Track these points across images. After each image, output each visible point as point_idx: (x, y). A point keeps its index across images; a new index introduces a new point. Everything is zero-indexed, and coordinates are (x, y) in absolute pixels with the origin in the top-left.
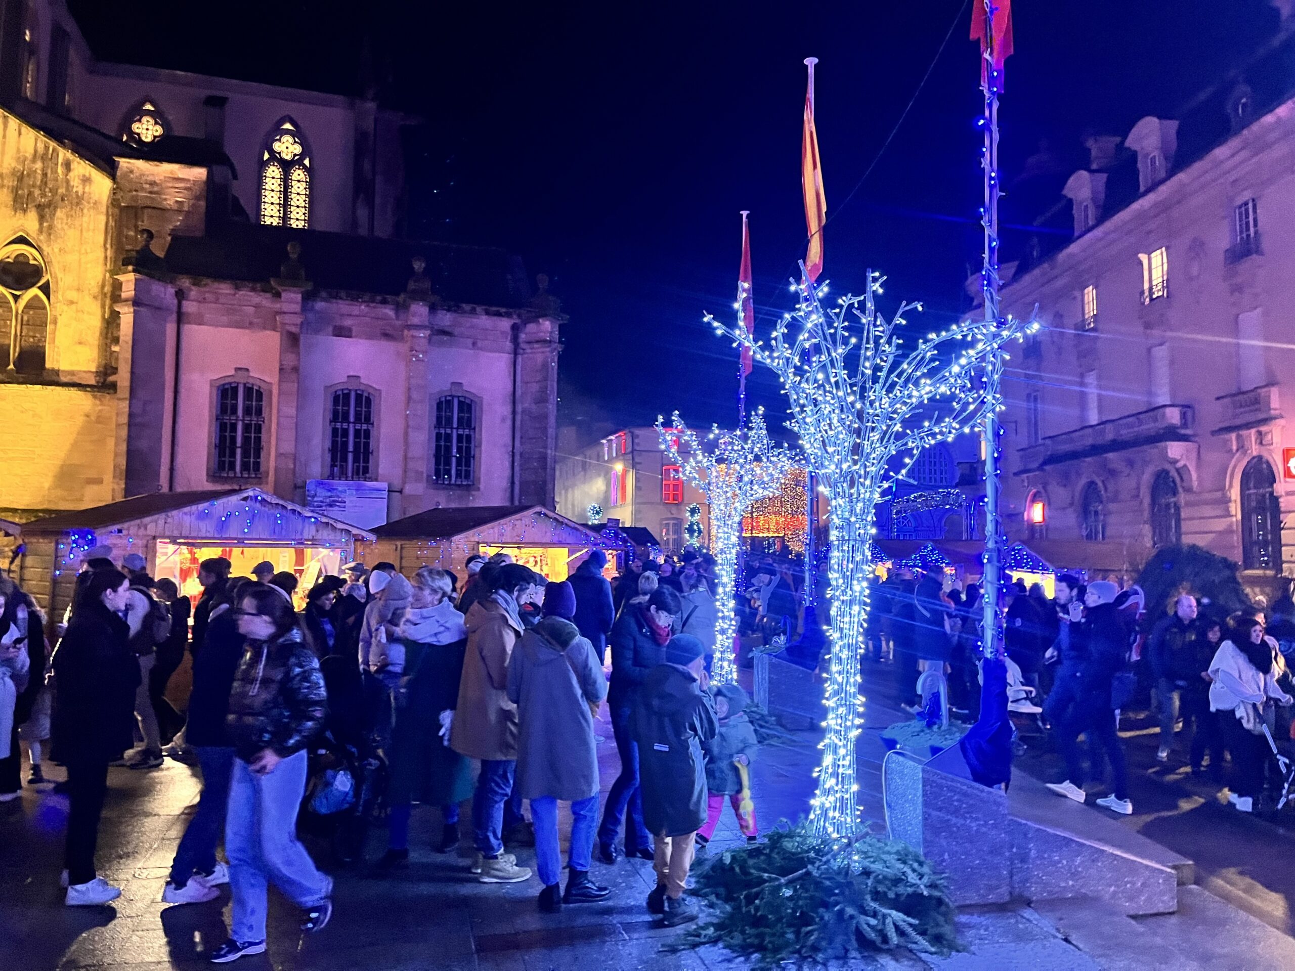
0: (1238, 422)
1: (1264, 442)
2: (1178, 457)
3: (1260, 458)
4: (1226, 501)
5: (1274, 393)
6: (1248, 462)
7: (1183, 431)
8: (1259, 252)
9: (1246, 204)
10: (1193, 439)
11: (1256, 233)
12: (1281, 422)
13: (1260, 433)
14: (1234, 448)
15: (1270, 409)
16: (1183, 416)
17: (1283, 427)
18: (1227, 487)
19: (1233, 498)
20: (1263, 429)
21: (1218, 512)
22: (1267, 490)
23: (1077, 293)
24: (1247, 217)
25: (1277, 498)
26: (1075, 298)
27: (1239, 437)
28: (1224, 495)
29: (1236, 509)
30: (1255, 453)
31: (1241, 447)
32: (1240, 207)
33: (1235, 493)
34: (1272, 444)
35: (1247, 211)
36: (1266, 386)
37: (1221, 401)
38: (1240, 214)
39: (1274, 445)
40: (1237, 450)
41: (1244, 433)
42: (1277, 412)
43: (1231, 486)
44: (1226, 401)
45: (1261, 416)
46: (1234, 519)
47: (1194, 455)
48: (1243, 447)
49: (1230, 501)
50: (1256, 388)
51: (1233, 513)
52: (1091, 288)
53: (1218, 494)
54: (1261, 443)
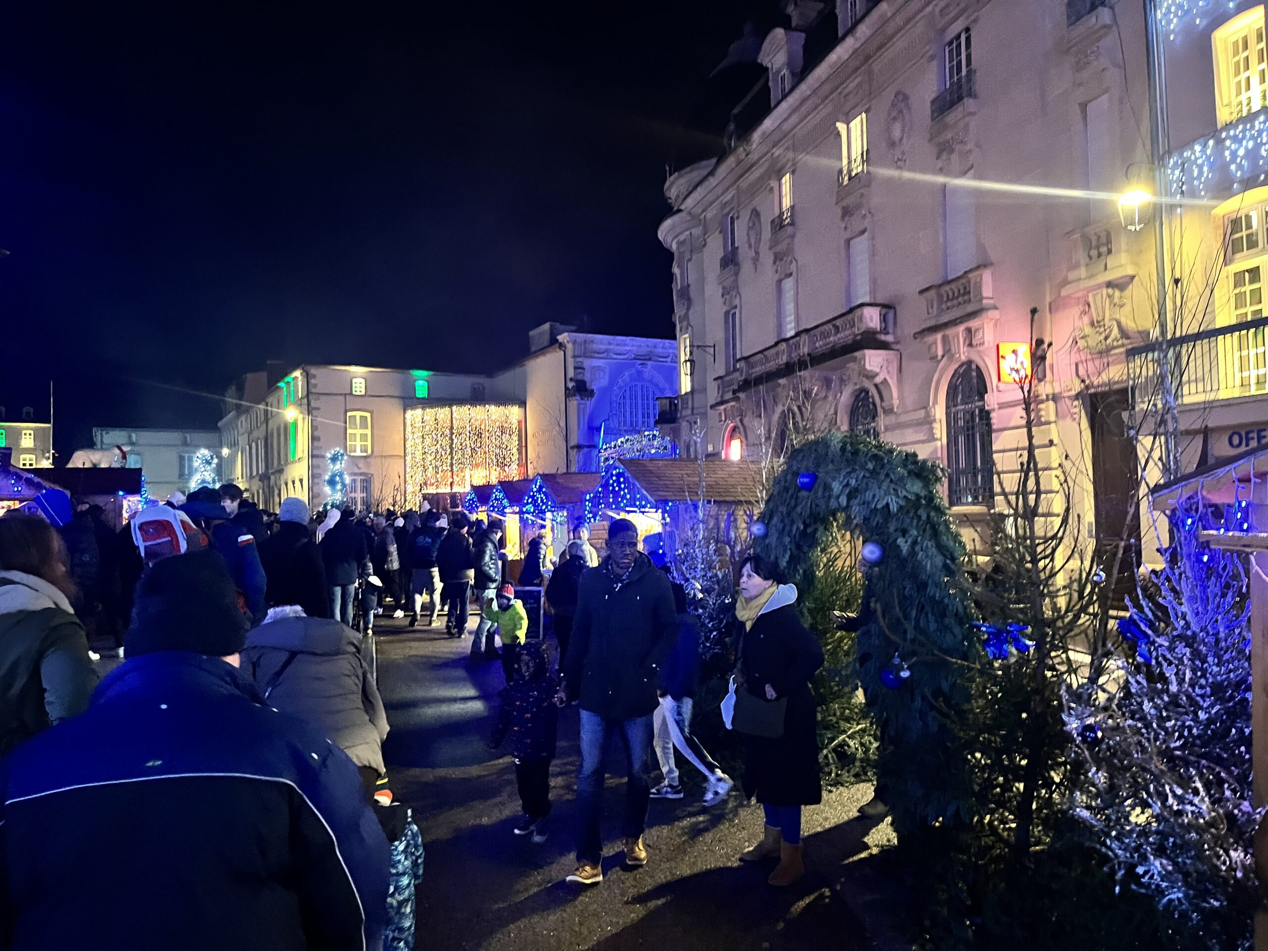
0: (944, 319)
1: (974, 343)
2: (878, 370)
3: (969, 363)
4: (928, 421)
5: (987, 277)
6: (956, 371)
7: (883, 337)
8: (971, 94)
9: (958, 37)
10: (894, 346)
11: (969, 72)
12: (992, 314)
13: (969, 330)
14: (940, 353)
15: (982, 298)
16: (884, 319)
17: (997, 321)
18: (931, 404)
19: (938, 417)
20: (973, 324)
21: (921, 437)
22: (978, 404)
23: (774, 183)
24: (959, 54)
25: (988, 413)
26: (772, 189)
27: (945, 340)
28: (928, 415)
29: (940, 430)
30: (963, 358)
31: (947, 351)
32: (950, 43)
33: (939, 412)
34: (983, 343)
35: (959, 45)
36: (978, 267)
37: (926, 294)
38: (951, 51)
39: (986, 344)
40: (943, 356)
41: (950, 332)
42: (991, 301)
43: (935, 402)
44: (932, 293)
45: (970, 308)
46: (939, 443)
47: (895, 364)
48: (949, 350)
49: (935, 421)
50: (966, 273)
51: (938, 436)
52: (788, 175)
53: (922, 413)
54: (970, 345)
